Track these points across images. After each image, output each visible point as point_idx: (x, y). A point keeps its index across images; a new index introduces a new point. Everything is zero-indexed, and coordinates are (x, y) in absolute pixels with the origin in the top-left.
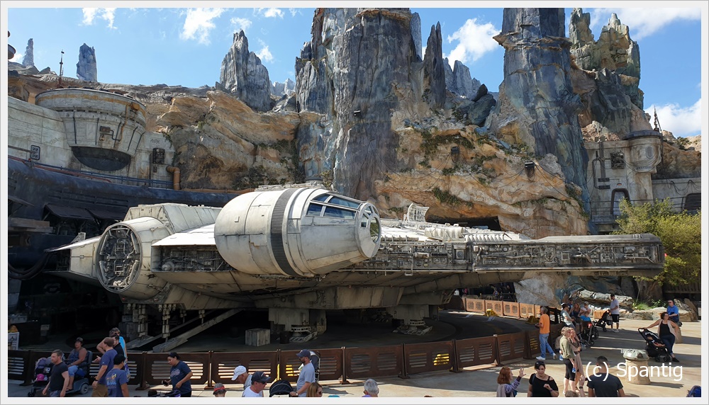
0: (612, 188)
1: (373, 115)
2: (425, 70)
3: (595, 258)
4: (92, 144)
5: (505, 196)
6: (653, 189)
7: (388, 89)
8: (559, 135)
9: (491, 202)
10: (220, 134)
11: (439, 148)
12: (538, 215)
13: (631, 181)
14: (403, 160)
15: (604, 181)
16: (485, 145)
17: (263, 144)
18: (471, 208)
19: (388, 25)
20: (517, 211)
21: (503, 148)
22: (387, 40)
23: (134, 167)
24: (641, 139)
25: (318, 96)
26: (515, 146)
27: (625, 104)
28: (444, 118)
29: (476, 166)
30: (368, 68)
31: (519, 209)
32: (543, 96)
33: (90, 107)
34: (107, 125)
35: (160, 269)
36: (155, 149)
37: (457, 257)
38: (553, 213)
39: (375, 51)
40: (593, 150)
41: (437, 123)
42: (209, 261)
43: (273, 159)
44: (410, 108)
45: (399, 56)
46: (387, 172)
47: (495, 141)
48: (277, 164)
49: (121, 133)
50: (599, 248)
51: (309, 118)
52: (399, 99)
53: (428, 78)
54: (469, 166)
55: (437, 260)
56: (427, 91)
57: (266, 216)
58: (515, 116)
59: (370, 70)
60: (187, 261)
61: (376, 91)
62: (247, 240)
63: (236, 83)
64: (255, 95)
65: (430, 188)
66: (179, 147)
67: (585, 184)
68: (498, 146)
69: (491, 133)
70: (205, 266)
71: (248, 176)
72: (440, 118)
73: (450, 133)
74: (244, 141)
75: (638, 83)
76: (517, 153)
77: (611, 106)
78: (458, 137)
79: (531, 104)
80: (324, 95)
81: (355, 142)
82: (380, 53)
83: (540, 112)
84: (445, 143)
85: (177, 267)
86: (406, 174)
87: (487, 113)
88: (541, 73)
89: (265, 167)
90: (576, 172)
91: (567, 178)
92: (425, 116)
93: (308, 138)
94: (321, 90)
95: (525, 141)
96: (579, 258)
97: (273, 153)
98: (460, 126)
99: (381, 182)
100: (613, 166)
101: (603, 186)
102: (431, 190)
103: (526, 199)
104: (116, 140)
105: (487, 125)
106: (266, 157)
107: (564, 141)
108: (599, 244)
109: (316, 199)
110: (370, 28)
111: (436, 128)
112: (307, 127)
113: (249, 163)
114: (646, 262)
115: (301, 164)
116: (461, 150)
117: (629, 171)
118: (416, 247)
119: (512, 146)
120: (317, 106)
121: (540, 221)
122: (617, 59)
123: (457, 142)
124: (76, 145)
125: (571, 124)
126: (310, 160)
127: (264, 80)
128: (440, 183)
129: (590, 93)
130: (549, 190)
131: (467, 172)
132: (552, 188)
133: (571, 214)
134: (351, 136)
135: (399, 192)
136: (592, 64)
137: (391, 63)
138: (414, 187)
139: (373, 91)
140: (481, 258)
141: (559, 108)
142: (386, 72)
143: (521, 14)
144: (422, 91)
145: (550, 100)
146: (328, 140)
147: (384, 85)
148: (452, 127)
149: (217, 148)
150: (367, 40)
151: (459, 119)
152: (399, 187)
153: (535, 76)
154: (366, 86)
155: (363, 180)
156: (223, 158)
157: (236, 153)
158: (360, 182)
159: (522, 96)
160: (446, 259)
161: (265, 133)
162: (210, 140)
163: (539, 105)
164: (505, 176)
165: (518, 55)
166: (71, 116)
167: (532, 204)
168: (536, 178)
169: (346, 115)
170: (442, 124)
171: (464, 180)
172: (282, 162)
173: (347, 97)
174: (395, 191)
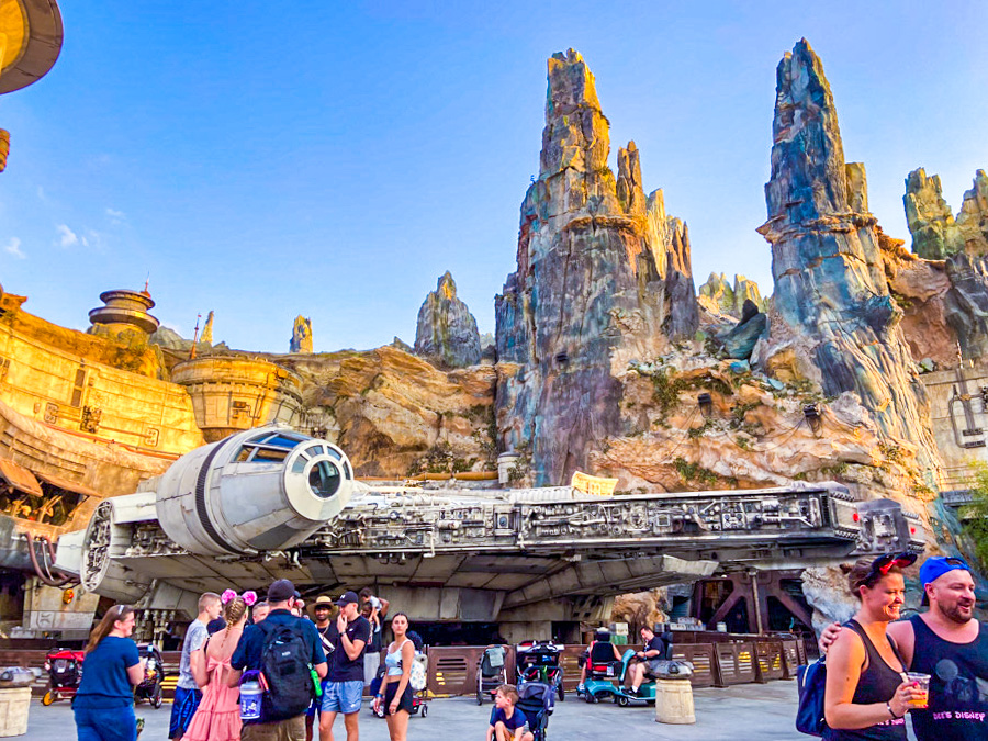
1: (585, 358)
2: (666, 291)
4: (223, 423)
5: (777, 464)
7: (605, 321)
8: (861, 361)
9: (760, 475)
10: (389, 402)
11: (679, 396)
14: (629, 420)
15: (973, 434)
16: (744, 386)
17: (450, 412)
19: (604, 236)
21: (772, 389)
22: (602, 255)
25: (516, 340)
26: (792, 384)
28: (689, 354)
29: (736, 420)
30: (576, 296)
32: (829, 303)
33: (223, 378)
34: (241, 400)
37: (499, 526)
39: (587, 272)
41: (677, 363)
43: (462, 431)
44: (640, 344)
45: (622, 275)
46: (607, 438)
47: (760, 380)
48: (467, 438)
49: (261, 408)
50: (719, 504)
51: (506, 372)
52: (623, 331)
53: (669, 300)
54: (726, 422)
55: (471, 532)
56: (668, 318)
58: (789, 340)
59: (579, 298)
61: (589, 324)
65: (670, 458)
66: (344, 424)
68: (764, 387)
71: (426, 457)
72: (683, 353)
73: (697, 374)
74: (423, 410)
76: (795, 395)
78: (709, 380)
79: (810, 319)
80: (523, 338)
81: (560, 397)
82: (594, 275)
83: (827, 328)
84: (690, 390)
86: (634, 440)
87: (754, 339)
88: (822, 270)
89: (450, 442)
90: (903, 420)
91: (881, 430)
92: (661, 354)
93: (506, 397)
94: (519, 332)
95: (807, 374)
96: (683, 522)
97: (462, 423)
98: (711, 362)
99: (597, 453)
100: (985, 408)
101: (972, 444)
102: (671, 462)
103: (813, 468)
104: (254, 417)
105: (755, 356)
106: (452, 429)
108: (718, 497)
110: (581, 243)
111: (673, 369)
112: (505, 385)
113: (431, 439)
115: (499, 437)
116: (714, 399)
118: (443, 512)
119: (787, 385)
120: (515, 355)
123: (708, 386)
124: (206, 427)
125: (882, 342)
126: (509, 429)
128: (685, 450)
129: (942, 296)
130: (848, 450)
131: (722, 430)
132: (853, 446)
133: (892, 488)
134: (554, 389)
135: (626, 468)
136: (943, 250)
137: (609, 285)
138: (647, 459)
139: (585, 325)
140: (535, 527)
141: (857, 319)
142: (602, 297)
143: (786, 189)
144: (662, 320)
145: (842, 309)
146: (528, 399)
147: (600, 316)
148: (700, 364)
149: (385, 421)
150: (575, 258)
151: (712, 351)
152: (626, 459)
153: (812, 276)
154: (573, 321)
155: (572, 451)
156: (391, 434)
157: (412, 426)
158: (569, 454)
159: (797, 308)
160: (483, 529)
161: (454, 397)
162: (375, 411)
163: (823, 317)
164: (777, 431)
165: (786, 249)
166: (200, 390)
167: (824, 474)
168: (825, 431)
169: (549, 361)
170: (685, 363)
171: (718, 443)
172: (473, 434)
173: (550, 336)
174: (620, 466)
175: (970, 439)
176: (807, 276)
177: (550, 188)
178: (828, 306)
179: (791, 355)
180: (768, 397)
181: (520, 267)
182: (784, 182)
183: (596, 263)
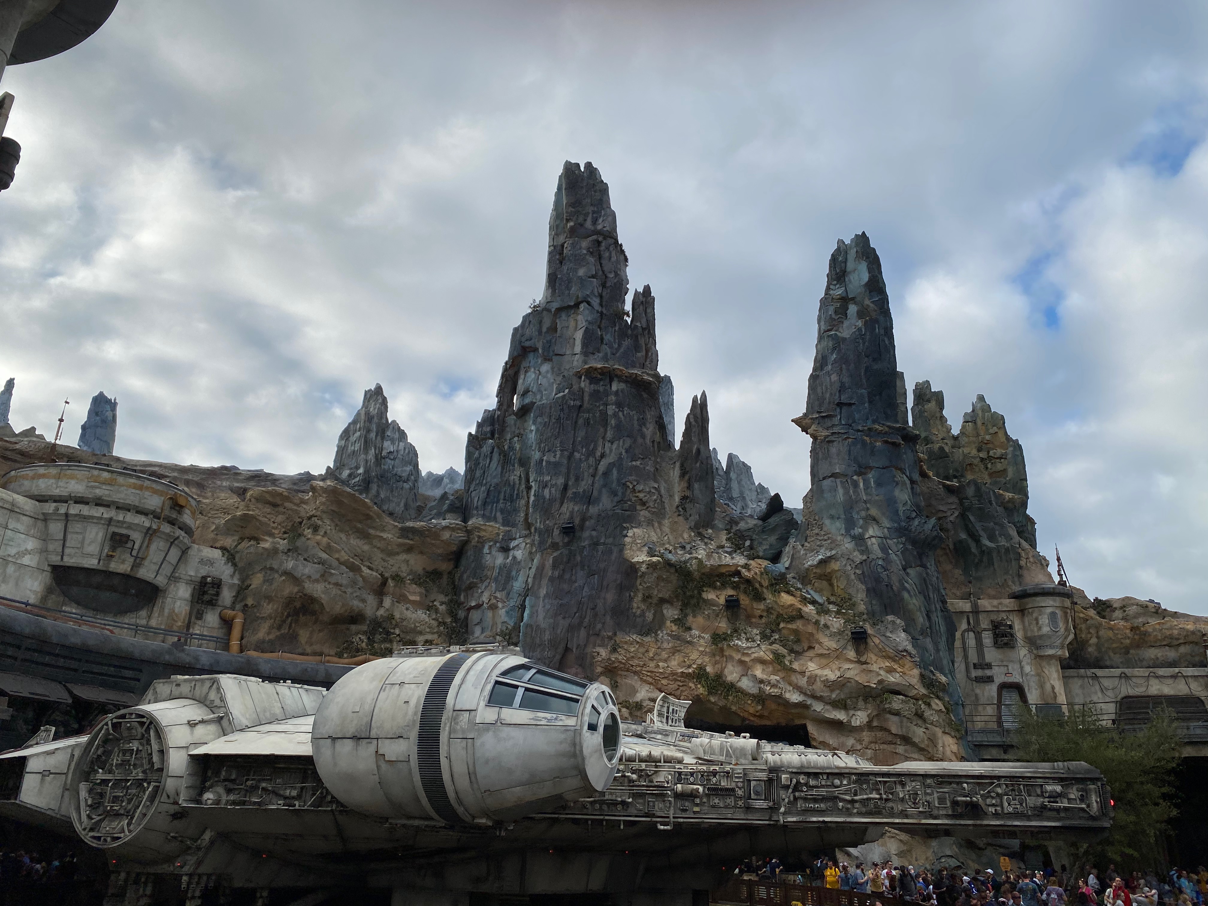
0: (999, 679)
1: (594, 533)
2: (682, 465)
3: (993, 805)
4: (92, 563)
5: (818, 686)
6: (1066, 685)
7: (620, 491)
8: (906, 584)
9: (795, 697)
10: (324, 556)
11: (705, 595)
12: (875, 724)
13: (1027, 669)
14: (643, 614)
15: (983, 669)
16: (783, 594)
17: (397, 575)
18: (760, 707)
19: (622, 391)
20: (841, 716)
21: (813, 602)
22: (620, 414)
23: (162, 609)
24: (1038, 599)
25: (502, 496)
26: (833, 599)
27: (1009, 538)
28: (713, 546)
29: (768, 631)
30: (588, 456)
31: (843, 712)
32: (877, 517)
33: (100, 498)
34: (124, 531)
35: (199, 802)
36: (204, 578)
37: (753, 796)
38: (901, 722)
39: (602, 430)
40: (962, 612)
41: (701, 554)
42: (295, 788)
43: (413, 602)
44: (656, 525)
45: (640, 440)
46: (615, 634)
47: (800, 590)
48: (419, 612)
49: (148, 546)
50: (999, 785)
51: (482, 534)
52: (638, 507)
53: (687, 477)
54: (755, 631)
55: (717, 801)
56: (684, 498)
57: (413, 702)
58: (831, 549)
59: (591, 460)
60: (252, 787)
61: (600, 492)
62: (372, 748)
63: (361, 471)
64: (392, 491)
65: (689, 667)
66: (248, 577)
67: (952, 672)
68: (805, 598)
69: (792, 575)
70: (286, 798)
71: (365, 633)
72: (706, 544)
73: (723, 570)
74: (366, 571)
75: (1025, 505)
76: (838, 612)
77: (986, 542)
78: (736, 579)
79: (858, 531)
80: (511, 496)
81: (561, 577)
82: (609, 435)
83: (874, 544)
84: (715, 588)
85: (232, 797)
86: (647, 639)
87: (784, 540)
88: (872, 481)
89: (397, 615)
90: (938, 650)
91: (922, 660)
92: (681, 540)
93: (479, 567)
94: (507, 488)
95: (850, 591)
96: (967, 804)
97: (414, 593)
98: (740, 560)
99: (603, 653)
100: (996, 643)
101: (982, 678)
102: (690, 671)
103: (854, 695)
104: (136, 557)
105: (785, 562)
106: (401, 599)
107: (915, 595)
108: (999, 778)
109: (505, 673)
110: (595, 395)
111: (700, 561)
112: (479, 550)
113: (370, 609)
114: (1081, 815)
115: (461, 614)
116: (742, 602)
117: (1023, 652)
118: (680, 774)
119: (828, 599)
120: (498, 514)
121: (879, 734)
122: (989, 466)
123: (735, 587)
124: (61, 564)
125: (924, 566)
126: (478, 606)
127: (409, 468)
128: (707, 659)
129: (952, 518)
130: (893, 680)
131: (754, 641)
132: (898, 675)
133: (932, 724)
134: (554, 567)
135: (635, 673)
136: (951, 471)
137: (626, 452)
138: (661, 664)
139: (595, 493)
140: (796, 799)
141: (903, 539)
142: (618, 464)
143: (837, 385)
144: (677, 499)
145: (888, 526)
146: (514, 573)
147: (614, 485)
148: (727, 560)
149: (317, 581)
150: (588, 411)
151: (737, 548)
152: (635, 662)
153: (861, 485)
154: (584, 486)
155: (573, 645)
156: (324, 599)
157: (349, 590)
158: (567, 649)
159: (843, 516)
160: (733, 798)
161: (403, 556)
162: (305, 566)
163: (871, 532)
164: (818, 650)
165: (833, 450)
166: (62, 511)
167: (866, 703)
168: (871, 657)
169: (548, 531)
170: (709, 556)
171: (747, 655)
172: (428, 608)
173: (552, 500)
174: (628, 670)
175: (979, 673)
176: (856, 485)
177: (558, 321)
178: (874, 519)
179: (835, 566)
180: (809, 609)
181: (500, 403)
182: (834, 377)
183: (613, 422)
